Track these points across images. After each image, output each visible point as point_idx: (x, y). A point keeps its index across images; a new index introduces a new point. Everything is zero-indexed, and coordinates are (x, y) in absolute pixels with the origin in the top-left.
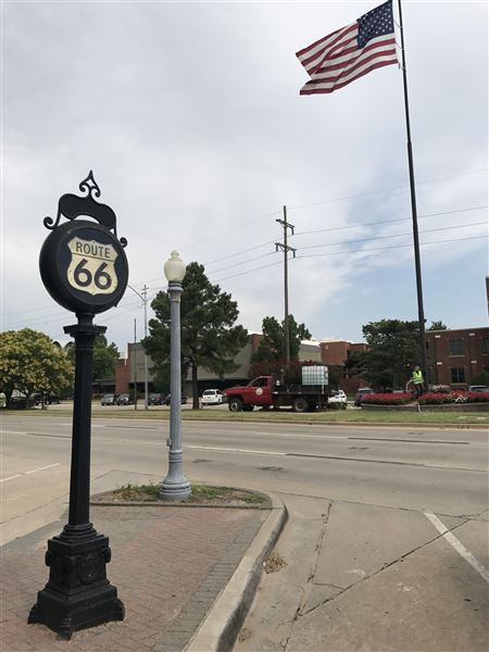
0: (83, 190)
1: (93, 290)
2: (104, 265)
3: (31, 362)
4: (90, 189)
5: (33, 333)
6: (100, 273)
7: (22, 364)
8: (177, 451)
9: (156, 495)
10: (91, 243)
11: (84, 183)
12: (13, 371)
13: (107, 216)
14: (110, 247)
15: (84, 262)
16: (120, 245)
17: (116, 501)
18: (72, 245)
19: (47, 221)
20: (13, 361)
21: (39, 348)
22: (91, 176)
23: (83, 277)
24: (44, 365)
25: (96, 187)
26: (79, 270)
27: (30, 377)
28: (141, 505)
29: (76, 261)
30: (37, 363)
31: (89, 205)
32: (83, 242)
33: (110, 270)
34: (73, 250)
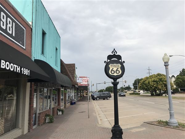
0: (112, 53)
1: (115, 74)
2: (118, 69)
3: (160, 83)
4: (114, 52)
5: (160, 74)
6: (117, 70)
7: (157, 83)
8: (172, 112)
9: (167, 124)
10: (114, 64)
11: (113, 52)
12: (155, 85)
13: (119, 57)
14: (119, 64)
15: (113, 69)
16: (122, 63)
17: (156, 124)
18: (110, 66)
19: (105, 62)
20: (154, 83)
21: (162, 79)
22: (114, 50)
23: (113, 72)
24: (164, 83)
25: (116, 52)
26: (112, 70)
27: (160, 87)
28: (161, 126)
29: (111, 69)
30: (161, 83)
31: (114, 56)
32: (112, 65)
33: (119, 69)
34: (110, 67)
